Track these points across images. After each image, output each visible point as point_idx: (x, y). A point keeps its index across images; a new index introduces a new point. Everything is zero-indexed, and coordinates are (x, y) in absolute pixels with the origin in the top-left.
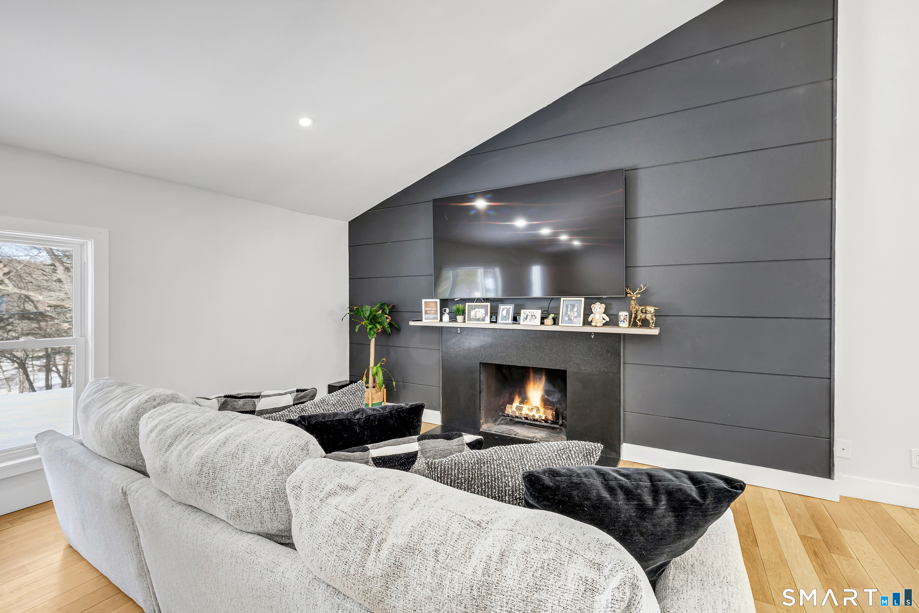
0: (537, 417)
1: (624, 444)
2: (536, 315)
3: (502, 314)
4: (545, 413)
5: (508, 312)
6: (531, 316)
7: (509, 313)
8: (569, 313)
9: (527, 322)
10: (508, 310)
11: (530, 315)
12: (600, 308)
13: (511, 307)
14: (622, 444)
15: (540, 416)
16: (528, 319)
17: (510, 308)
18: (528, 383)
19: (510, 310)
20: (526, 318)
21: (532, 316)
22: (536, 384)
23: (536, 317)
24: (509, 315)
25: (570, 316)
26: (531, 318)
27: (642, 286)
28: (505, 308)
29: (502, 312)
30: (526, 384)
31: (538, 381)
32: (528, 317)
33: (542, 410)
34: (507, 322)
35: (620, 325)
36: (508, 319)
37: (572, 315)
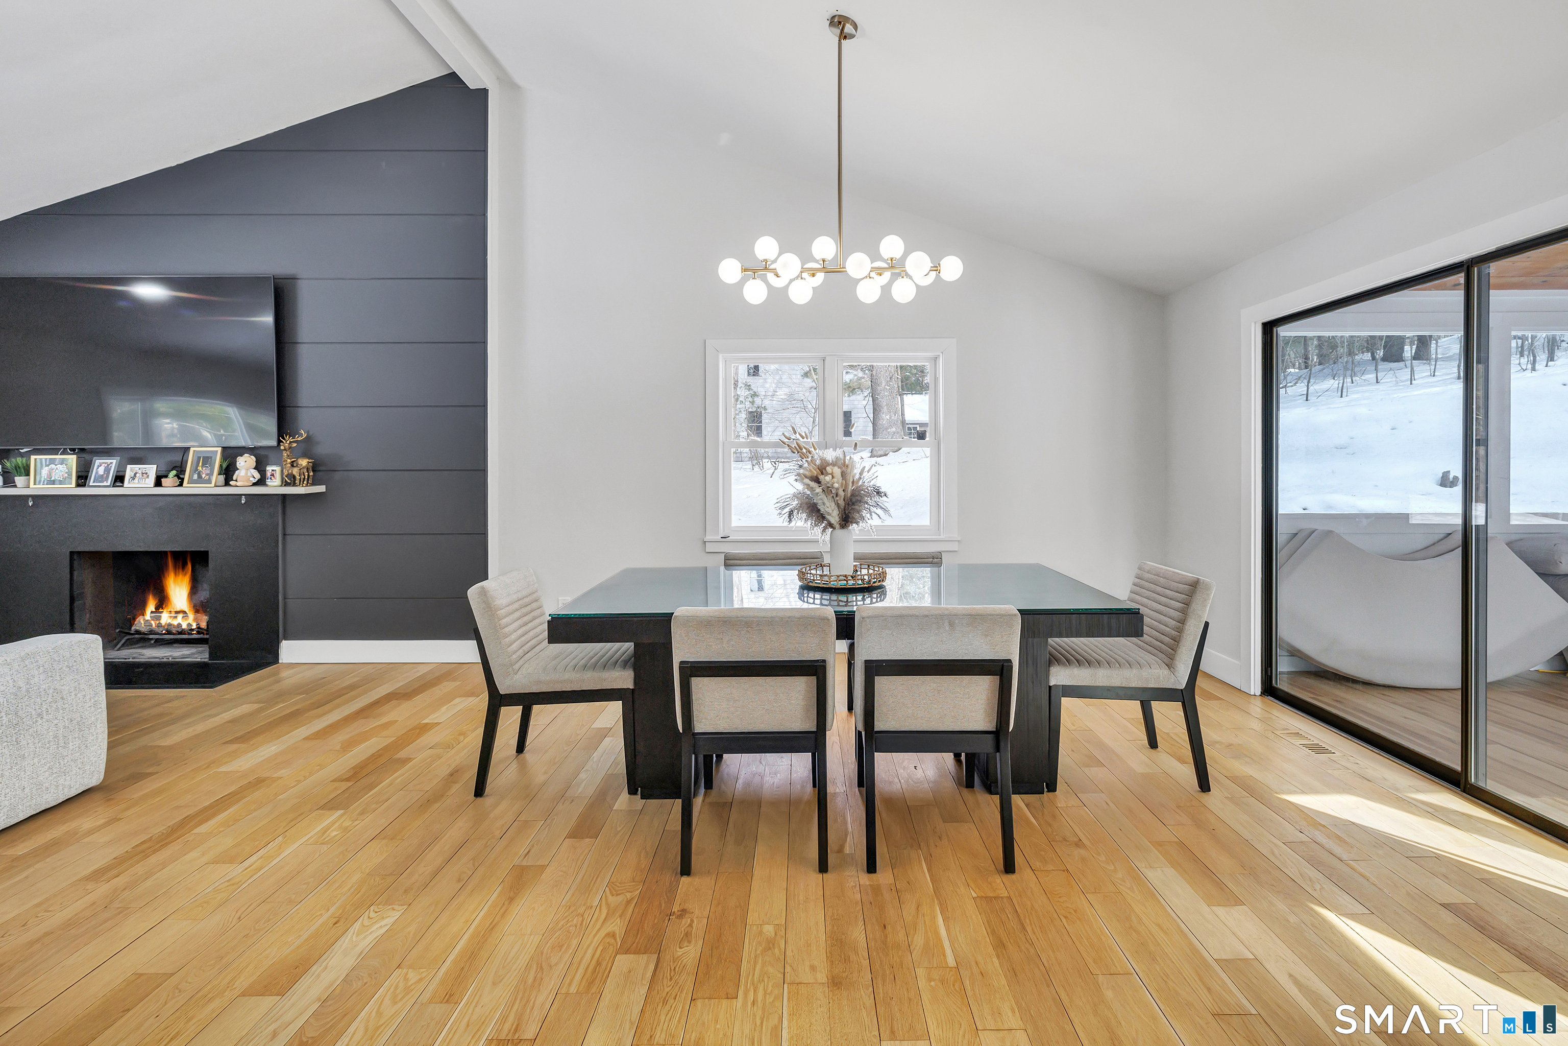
0: (184, 626)
1: (284, 641)
2: (148, 472)
3: (97, 473)
4: (195, 620)
5: (107, 470)
6: (141, 474)
7: (110, 470)
8: (200, 468)
9: (135, 484)
10: (108, 465)
11: (140, 472)
12: (246, 461)
13: (114, 461)
14: (281, 642)
15: (189, 625)
16: (137, 479)
17: (111, 463)
18: (166, 575)
19: (111, 466)
20: (133, 478)
21: (143, 473)
22: (179, 576)
23: (148, 476)
24: (109, 473)
25: (201, 473)
26: (141, 476)
27: (303, 432)
28: (103, 463)
29: (98, 468)
30: (164, 576)
31: (181, 571)
32: (137, 475)
33: (191, 616)
34: (105, 484)
35: (267, 483)
36: (107, 480)
37: (204, 471)
